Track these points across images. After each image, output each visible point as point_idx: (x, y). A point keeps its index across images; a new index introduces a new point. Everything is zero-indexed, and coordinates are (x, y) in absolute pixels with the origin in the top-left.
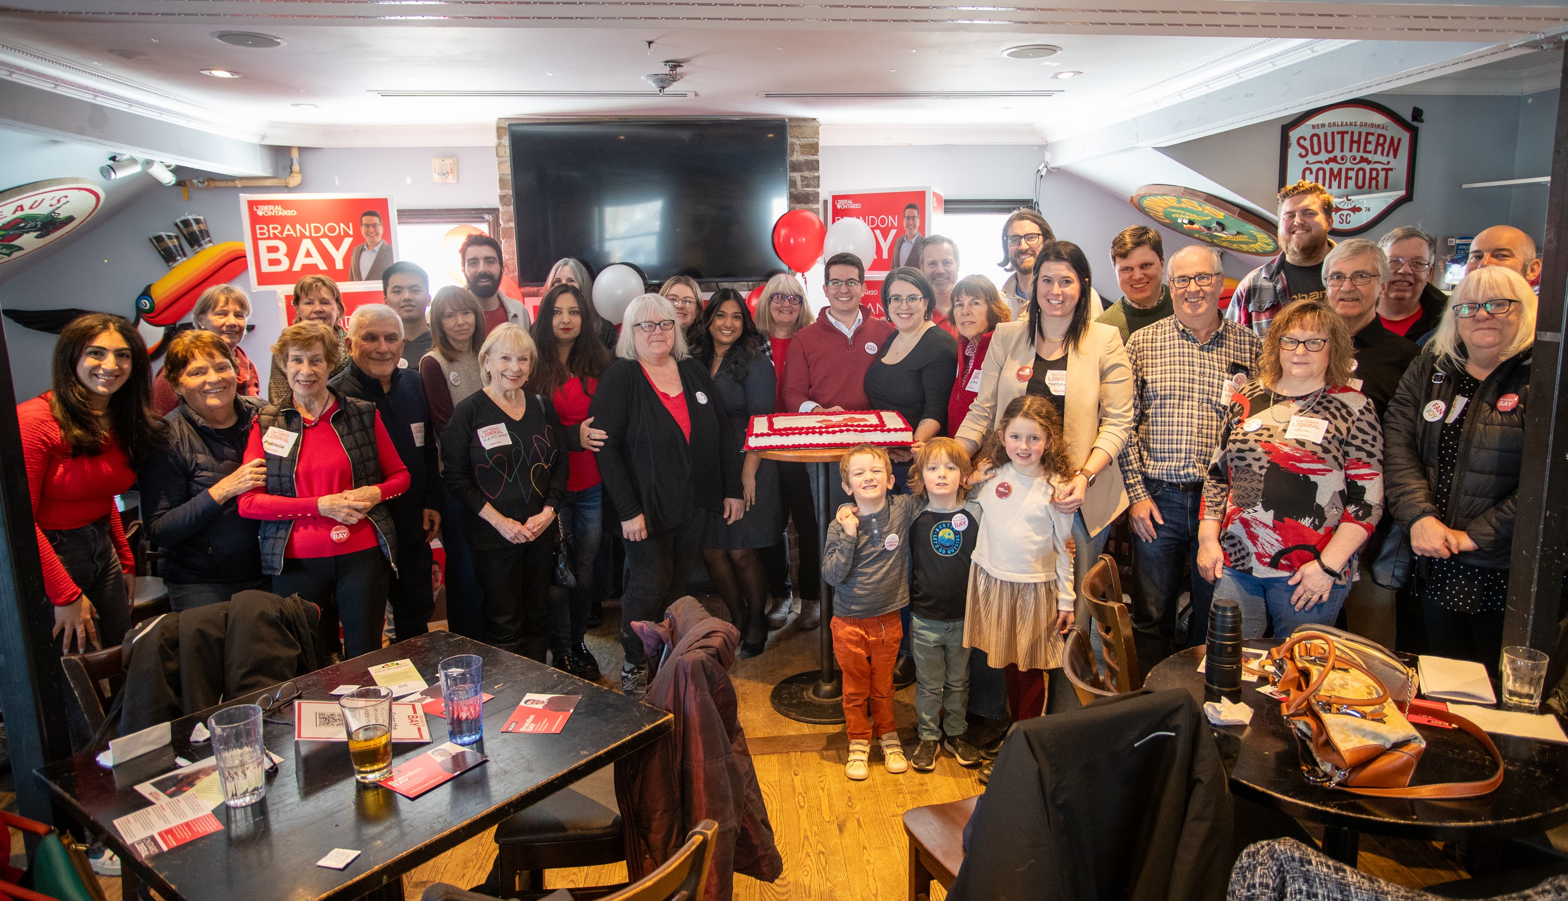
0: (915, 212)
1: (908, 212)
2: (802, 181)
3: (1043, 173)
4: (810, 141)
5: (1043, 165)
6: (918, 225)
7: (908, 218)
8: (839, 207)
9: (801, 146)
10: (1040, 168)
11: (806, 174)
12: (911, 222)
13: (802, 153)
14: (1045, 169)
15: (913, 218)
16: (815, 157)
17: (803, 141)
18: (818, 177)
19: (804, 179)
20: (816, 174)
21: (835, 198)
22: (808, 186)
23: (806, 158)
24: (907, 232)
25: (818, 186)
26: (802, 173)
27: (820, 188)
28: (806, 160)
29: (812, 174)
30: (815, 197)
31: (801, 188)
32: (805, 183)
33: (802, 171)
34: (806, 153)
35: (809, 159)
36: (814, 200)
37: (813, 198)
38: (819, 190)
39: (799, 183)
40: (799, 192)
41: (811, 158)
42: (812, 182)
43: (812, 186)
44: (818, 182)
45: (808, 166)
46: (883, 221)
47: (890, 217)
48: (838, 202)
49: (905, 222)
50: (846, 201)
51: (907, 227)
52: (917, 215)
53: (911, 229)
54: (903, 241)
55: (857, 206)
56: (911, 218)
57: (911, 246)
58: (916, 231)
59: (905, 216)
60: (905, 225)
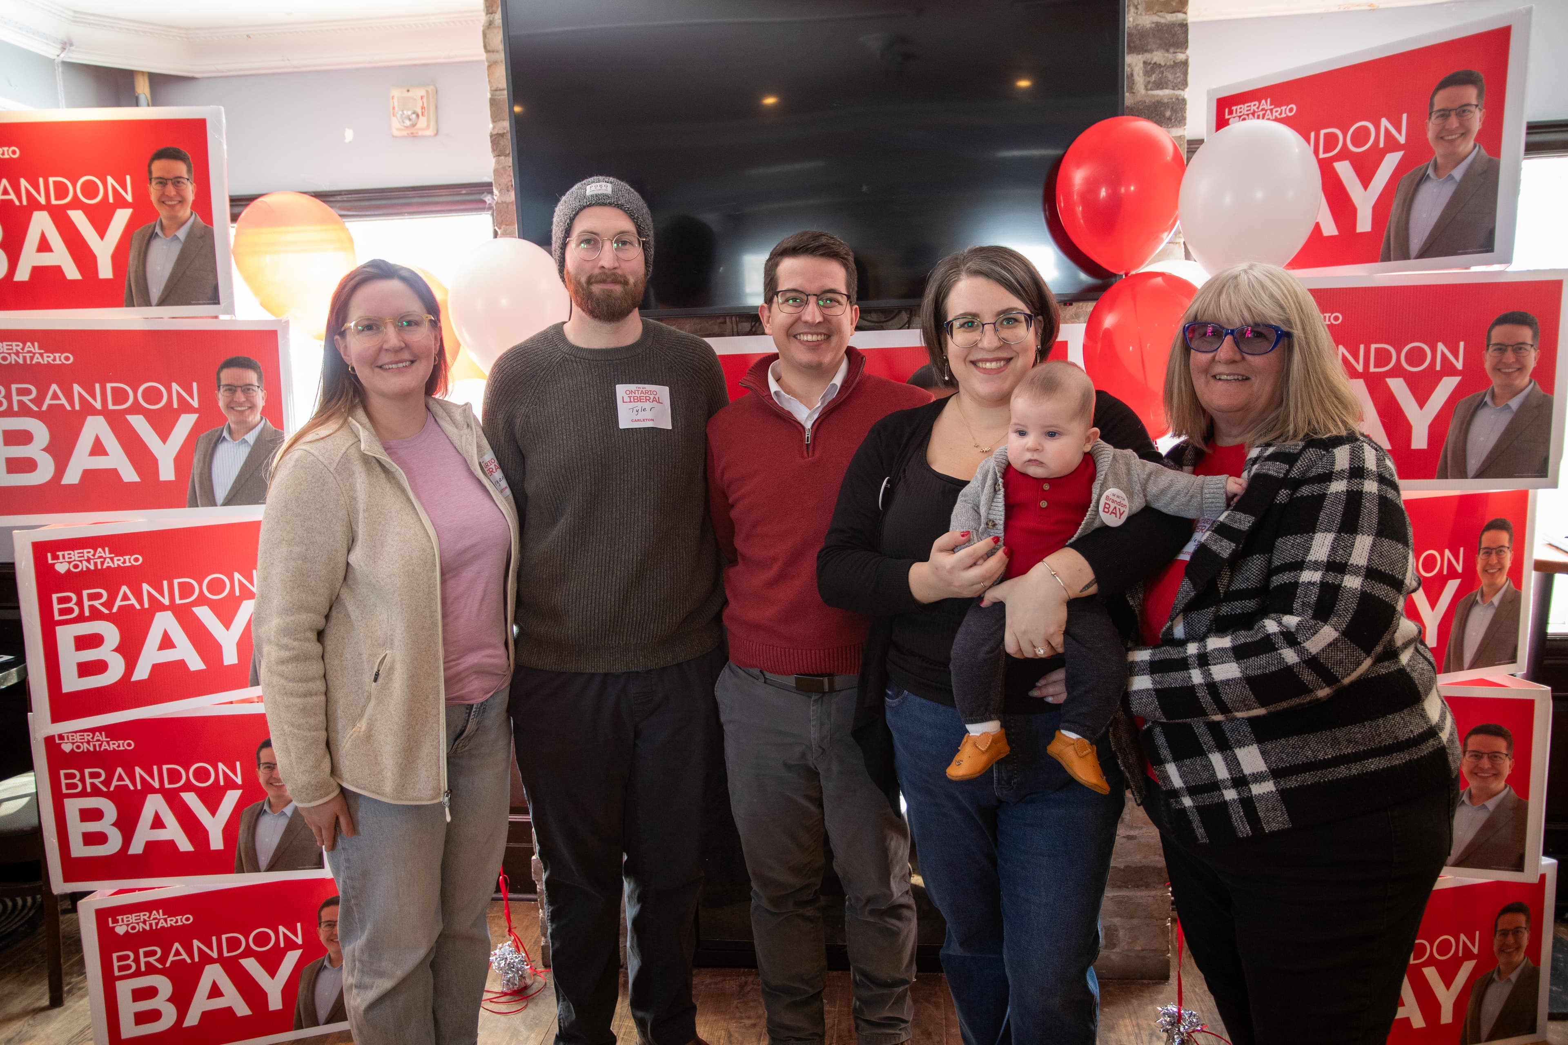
0: (1470, 94)
1: (1444, 98)
2: (1147, 73)
6: (1476, 126)
7: (1445, 114)
8: (1233, 121)
11: (1158, 57)
12: (1453, 123)
15: (1464, 110)
16: (1180, 16)
18: (1185, 64)
19: (1151, 68)
20: (1181, 57)
21: (1226, 103)
22: (1159, 85)
23: (1155, 19)
24: (1440, 151)
25: (1184, 84)
26: (1147, 56)
27: (1187, 90)
28: (1157, 24)
29: (1170, 56)
30: (1173, 110)
31: (1143, 92)
32: (1153, 78)
33: (1147, 51)
34: (1156, 8)
35: (1162, 21)
36: (1169, 119)
37: (1168, 114)
38: (1186, 94)
39: (1139, 79)
40: (1139, 98)
41: (1170, 18)
42: (1170, 77)
43: (1170, 85)
44: (1186, 74)
45: (1161, 39)
46: (1360, 137)
47: (1386, 122)
48: (1231, 113)
49: (1432, 128)
50: (1254, 105)
51: (1439, 137)
52: (1475, 102)
53: (1451, 141)
54: (1424, 179)
55: (1286, 111)
56: (1453, 114)
57: (1448, 191)
58: (1467, 146)
59: (1438, 108)
60: (1431, 135)
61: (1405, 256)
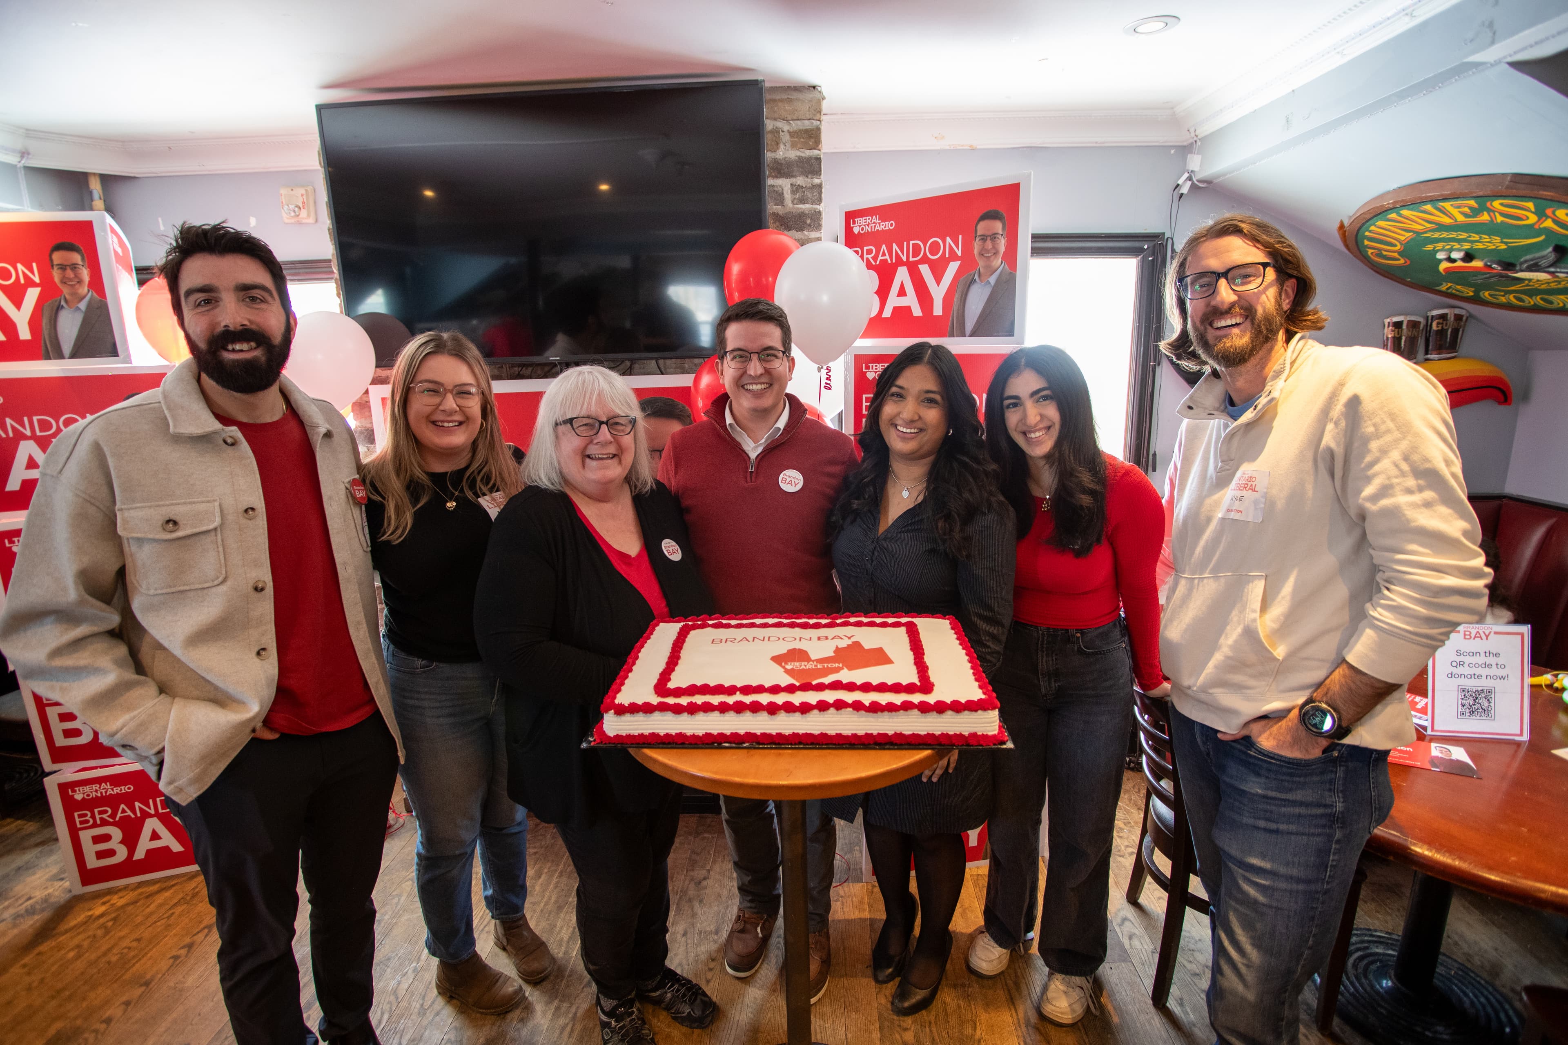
0: (998, 226)
1: (982, 227)
2: (793, 192)
3: (1185, 190)
4: (807, 124)
5: (1186, 175)
6: (1002, 249)
7: (984, 238)
8: (856, 230)
9: (792, 134)
10: (1180, 182)
11: (800, 181)
12: (989, 245)
13: (794, 146)
14: (1189, 183)
15: (994, 237)
16: (815, 152)
17: (796, 126)
18: (820, 186)
19: (796, 189)
20: (816, 181)
21: (851, 216)
22: (802, 201)
23: (799, 153)
24: (981, 263)
25: (819, 201)
26: (793, 180)
27: (822, 204)
28: (800, 157)
29: (809, 180)
30: (811, 219)
31: (791, 205)
32: (798, 196)
33: (792, 176)
34: (799, 146)
35: (803, 155)
36: (810, 225)
37: (809, 221)
38: (821, 207)
39: (788, 196)
40: (788, 210)
41: (808, 153)
42: (809, 195)
43: (810, 201)
44: (820, 193)
45: (802, 168)
46: (934, 248)
47: (948, 240)
48: (854, 223)
49: (977, 246)
50: (868, 219)
51: (981, 254)
52: (1001, 232)
53: (988, 257)
54: (972, 281)
55: (889, 225)
56: (989, 238)
57: (987, 291)
58: (997, 262)
59: (978, 234)
60: (976, 252)
61: (963, 334)
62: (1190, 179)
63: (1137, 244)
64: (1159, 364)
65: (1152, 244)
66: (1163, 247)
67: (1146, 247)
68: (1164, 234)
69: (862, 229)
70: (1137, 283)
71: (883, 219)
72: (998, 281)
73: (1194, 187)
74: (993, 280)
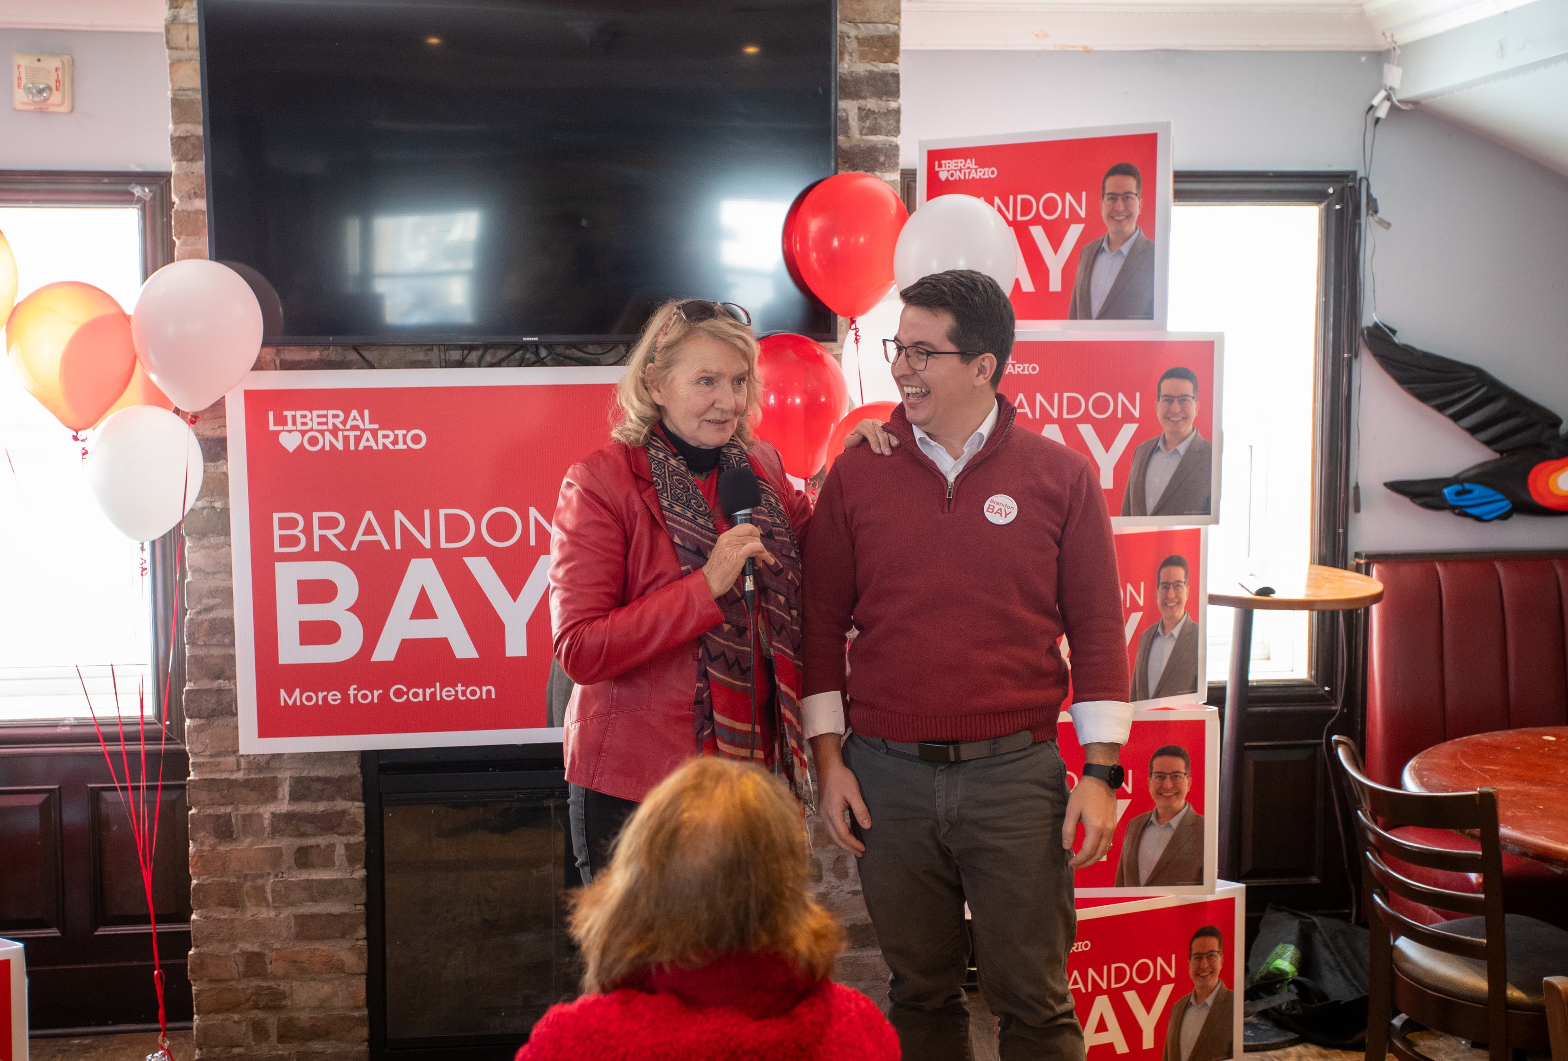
0: (1131, 184)
1: (1111, 184)
2: (862, 119)
3: (1382, 113)
4: (881, 29)
5: (1383, 94)
6: (1137, 211)
7: (1114, 197)
8: (943, 176)
9: (861, 41)
10: (1375, 102)
11: (872, 104)
12: (1120, 205)
13: (863, 57)
14: (1387, 105)
15: (1126, 196)
16: (892, 66)
17: (866, 30)
18: (898, 112)
19: (865, 114)
20: (893, 105)
21: (935, 157)
22: (874, 131)
23: (869, 67)
24: (1111, 228)
25: (897, 131)
26: (862, 103)
27: (900, 136)
28: (871, 72)
29: (883, 104)
30: (886, 155)
31: (858, 136)
32: (868, 124)
33: (861, 98)
34: (870, 57)
35: (876, 69)
36: (883, 164)
37: (882, 159)
38: (899, 140)
39: (854, 123)
40: (854, 142)
41: (883, 67)
42: (884, 124)
43: (884, 131)
44: (898, 121)
45: (874, 87)
46: (1050, 207)
47: (1068, 196)
48: (940, 166)
49: (1105, 206)
50: (960, 162)
51: (1111, 217)
52: (1134, 191)
53: (1120, 221)
54: (1100, 250)
55: (988, 173)
56: (1120, 198)
57: (1119, 263)
58: (1131, 227)
59: (1107, 191)
60: (1104, 214)
61: (1088, 316)
62: (1388, 98)
63: (1318, 186)
64: (1356, 356)
65: (1339, 186)
66: (1355, 192)
67: (1331, 191)
68: (1355, 173)
69: (952, 175)
70: (1320, 240)
71: (981, 164)
72: (1132, 250)
73: (1394, 109)
74: (1125, 249)
